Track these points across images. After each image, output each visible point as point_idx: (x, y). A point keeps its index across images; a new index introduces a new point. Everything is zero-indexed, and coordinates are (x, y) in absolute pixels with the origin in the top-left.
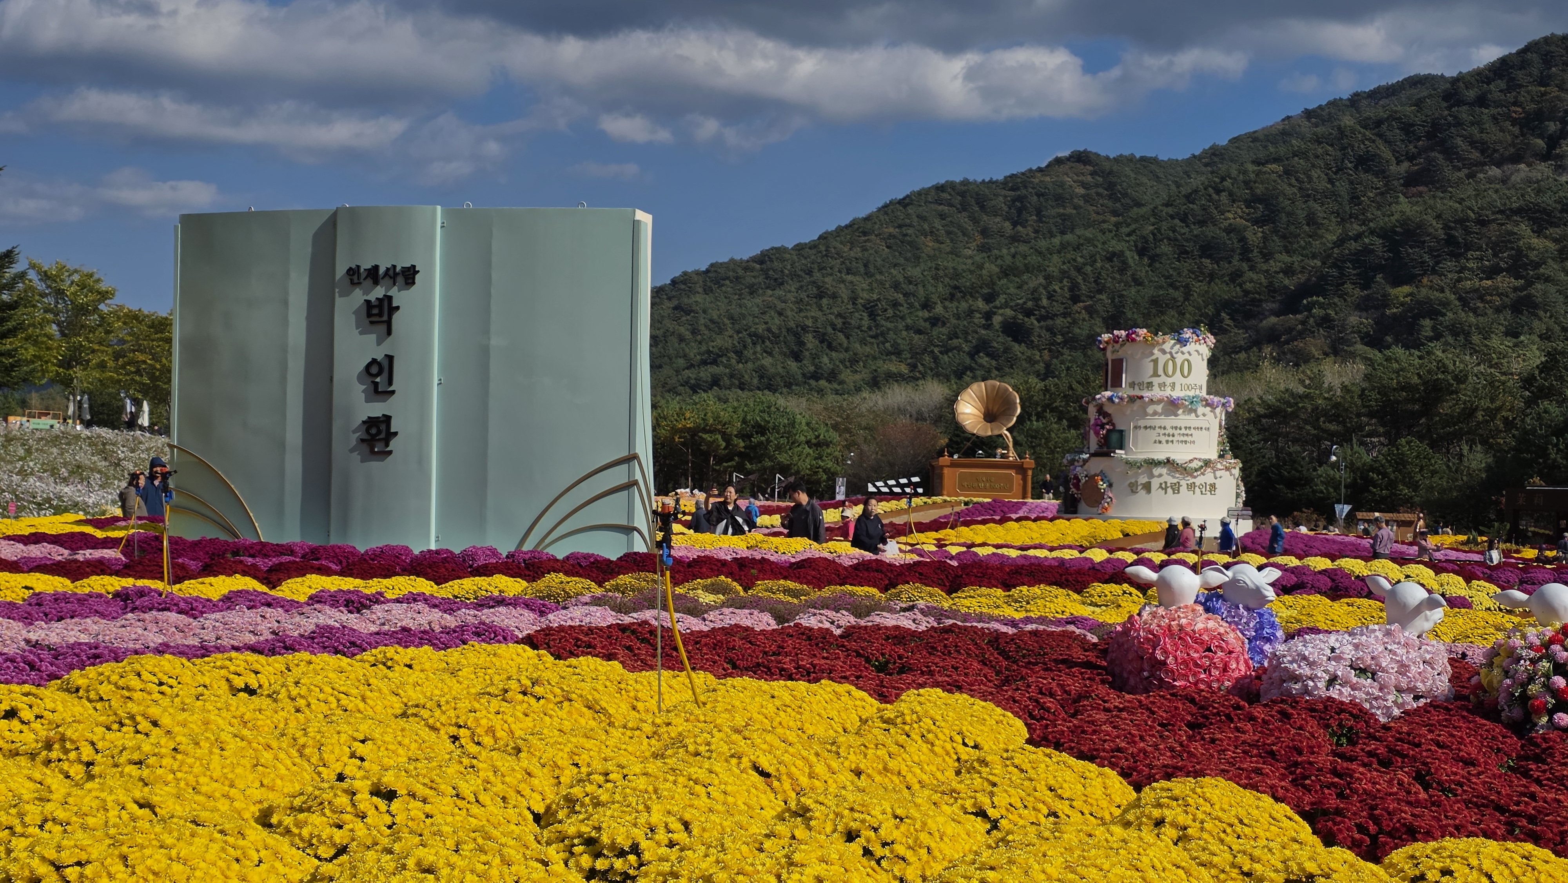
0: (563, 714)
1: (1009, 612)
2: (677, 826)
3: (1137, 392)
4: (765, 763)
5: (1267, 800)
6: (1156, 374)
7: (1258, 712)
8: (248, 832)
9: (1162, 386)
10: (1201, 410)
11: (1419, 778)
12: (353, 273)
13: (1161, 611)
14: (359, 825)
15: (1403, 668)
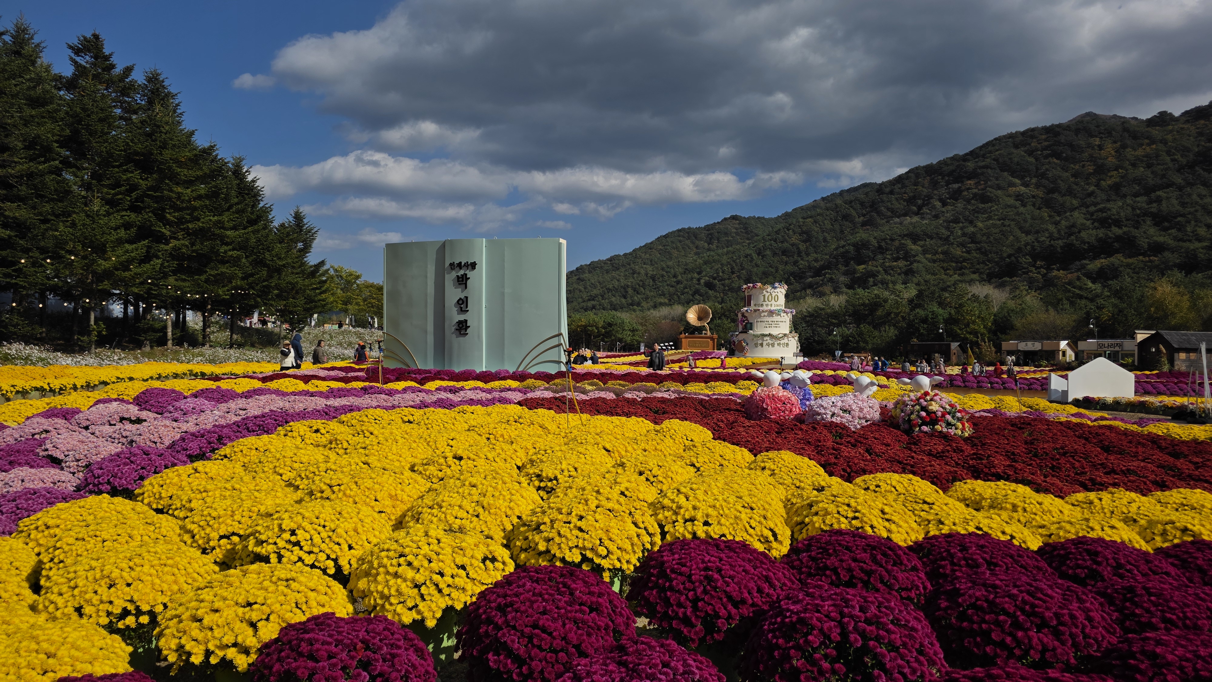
0: (530, 429)
1: (707, 392)
2: (572, 469)
3: (757, 308)
4: (608, 446)
5: (806, 459)
6: (764, 301)
7: (804, 427)
8: (405, 473)
9: (767, 305)
10: (782, 314)
11: (867, 451)
12: (452, 265)
13: (765, 389)
14: (448, 470)
15: (861, 410)
